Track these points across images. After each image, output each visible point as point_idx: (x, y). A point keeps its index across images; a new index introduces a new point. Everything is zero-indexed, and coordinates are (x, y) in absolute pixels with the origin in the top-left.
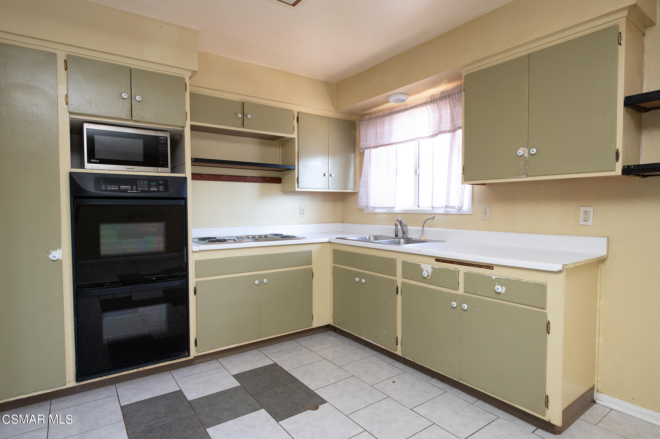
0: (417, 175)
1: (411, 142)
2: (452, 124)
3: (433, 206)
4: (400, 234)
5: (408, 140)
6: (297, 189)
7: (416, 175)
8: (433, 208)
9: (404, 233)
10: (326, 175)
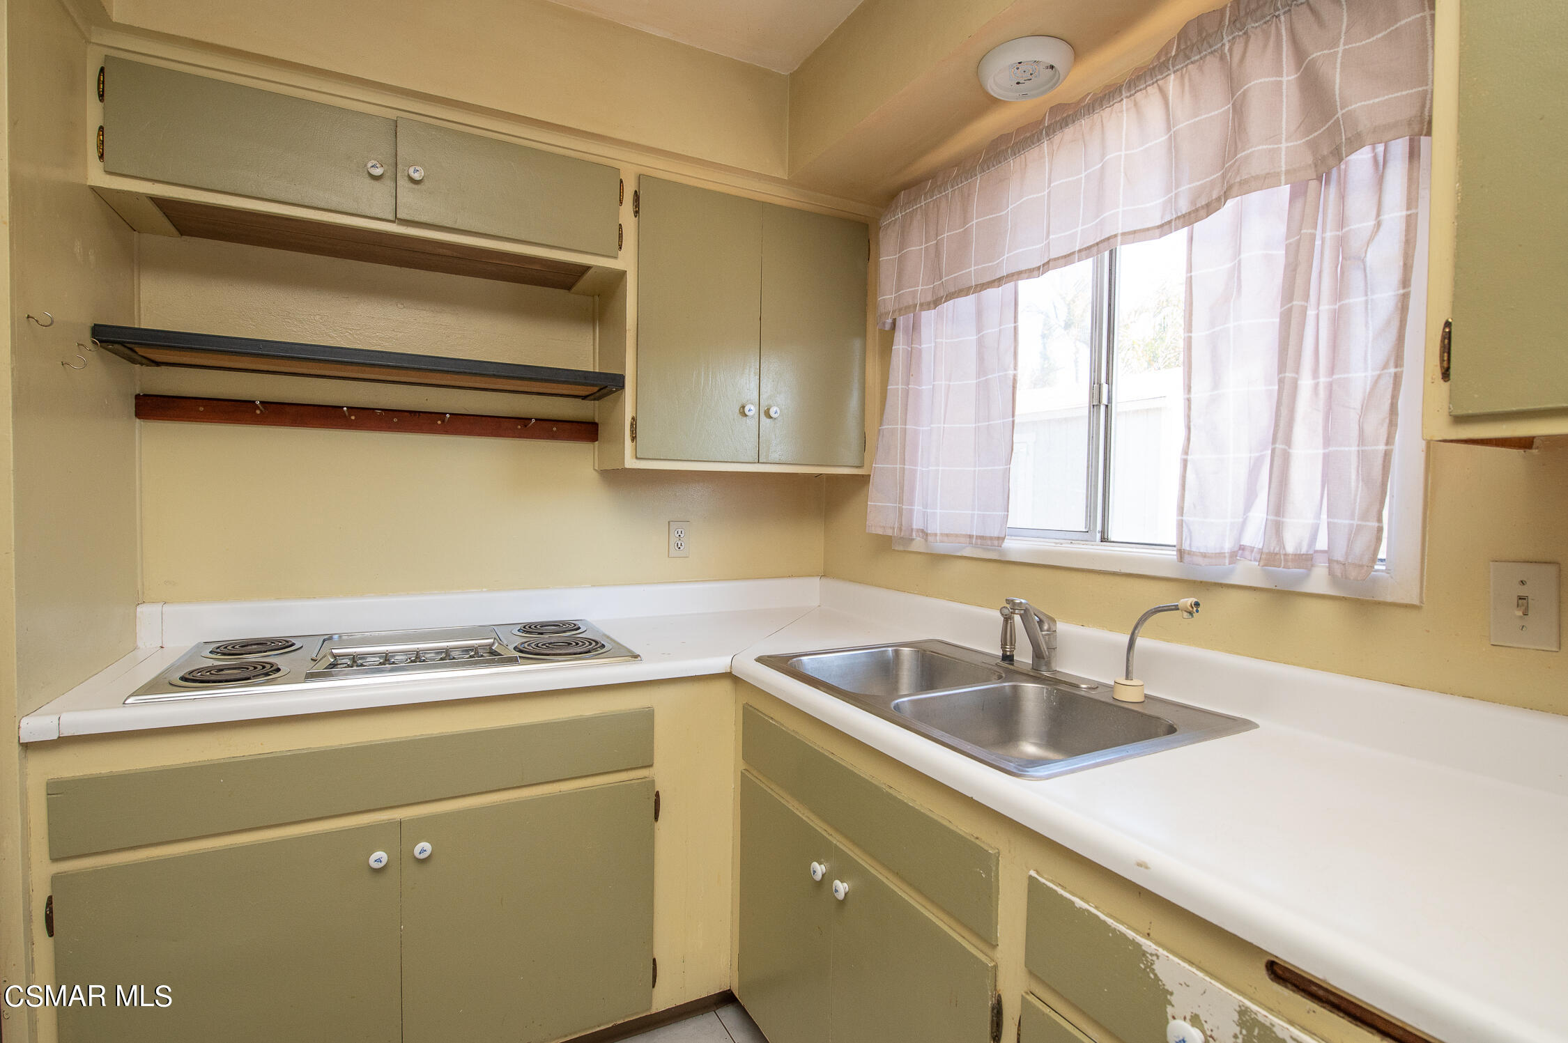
0: (1103, 408)
1: (1079, 260)
2: (1309, 132)
3: (1186, 547)
4: (1024, 657)
5: (1069, 255)
6: (630, 463)
7: (1099, 405)
8: (1186, 557)
9: (1038, 655)
10: (751, 409)
